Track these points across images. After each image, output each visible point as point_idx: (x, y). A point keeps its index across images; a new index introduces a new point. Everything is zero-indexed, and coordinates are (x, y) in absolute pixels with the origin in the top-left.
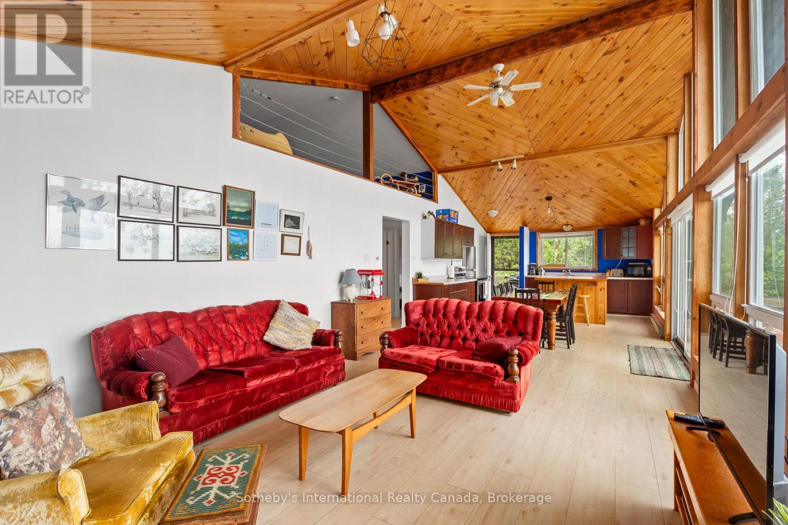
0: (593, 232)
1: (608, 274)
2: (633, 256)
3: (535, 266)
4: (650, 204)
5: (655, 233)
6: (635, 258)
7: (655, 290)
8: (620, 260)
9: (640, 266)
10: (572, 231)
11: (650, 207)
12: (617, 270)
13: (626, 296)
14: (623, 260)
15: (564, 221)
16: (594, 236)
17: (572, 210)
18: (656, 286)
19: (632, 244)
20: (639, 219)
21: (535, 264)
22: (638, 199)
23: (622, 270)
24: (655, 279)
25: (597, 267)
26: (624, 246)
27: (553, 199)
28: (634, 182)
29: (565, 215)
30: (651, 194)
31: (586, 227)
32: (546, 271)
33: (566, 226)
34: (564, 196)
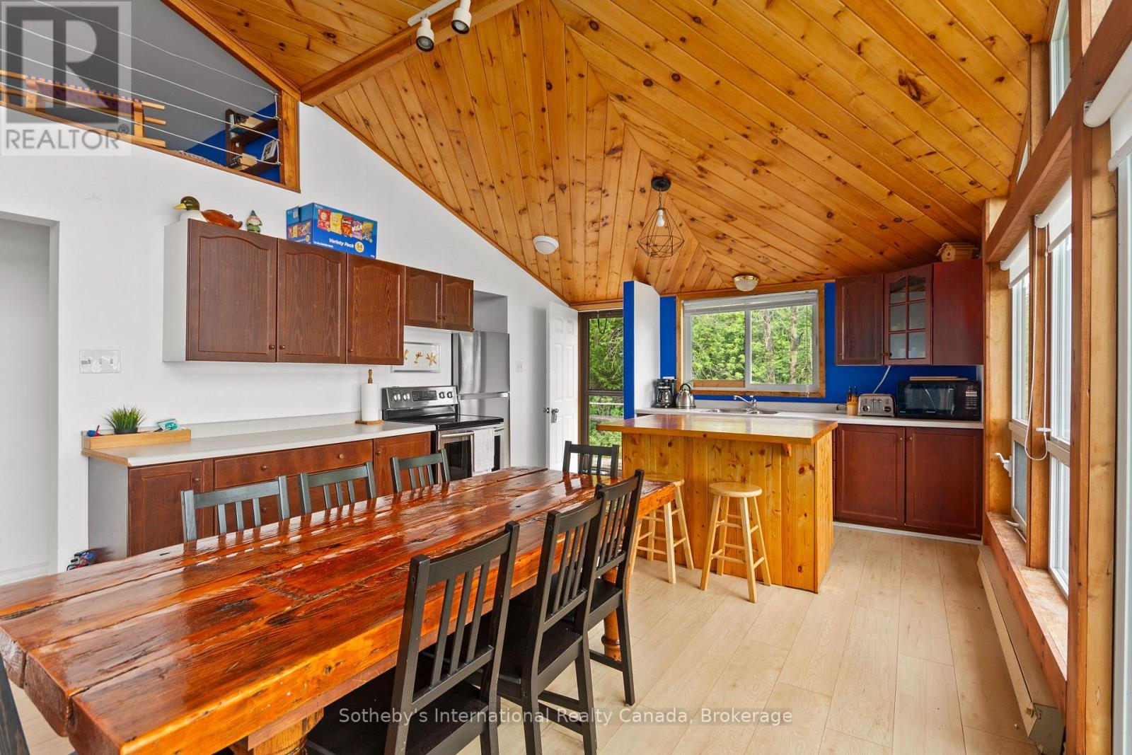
0: (813, 294)
1: (850, 407)
2: (923, 355)
3: (670, 382)
4: (972, 183)
5: (989, 279)
6: (927, 362)
7: (992, 465)
8: (887, 367)
9: (945, 385)
10: (758, 291)
11: (973, 196)
12: (877, 397)
13: (901, 476)
14: (893, 367)
15: (731, 263)
16: (816, 304)
17: (740, 222)
18: (993, 452)
19: (919, 319)
20: (937, 245)
21: (672, 378)
22: (931, 163)
23: (890, 399)
24: (993, 428)
25: (824, 386)
26: (894, 328)
27: (673, 185)
28: (914, 84)
29: (728, 242)
30: (978, 135)
31: (794, 281)
32: (696, 397)
33: (741, 278)
34: (701, 169)
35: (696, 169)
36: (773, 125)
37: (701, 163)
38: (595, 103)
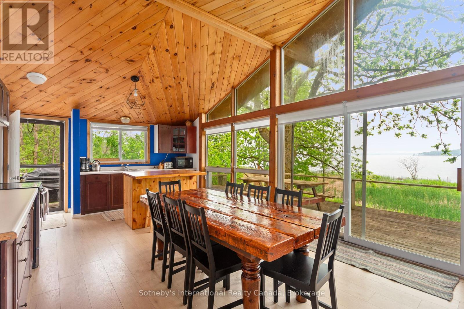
0: (146, 128)
6: (185, 153)
8: (167, 154)
10: (130, 124)
12: (169, 163)
15: (123, 113)
16: (147, 132)
23: (172, 163)
24: (202, 169)
25: (150, 160)
27: (139, 82)
31: (141, 123)
32: (101, 166)
33: (125, 118)
34: (153, 81)
35: (151, 80)
36: (183, 79)
37: (155, 79)
38: (144, 44)
